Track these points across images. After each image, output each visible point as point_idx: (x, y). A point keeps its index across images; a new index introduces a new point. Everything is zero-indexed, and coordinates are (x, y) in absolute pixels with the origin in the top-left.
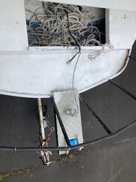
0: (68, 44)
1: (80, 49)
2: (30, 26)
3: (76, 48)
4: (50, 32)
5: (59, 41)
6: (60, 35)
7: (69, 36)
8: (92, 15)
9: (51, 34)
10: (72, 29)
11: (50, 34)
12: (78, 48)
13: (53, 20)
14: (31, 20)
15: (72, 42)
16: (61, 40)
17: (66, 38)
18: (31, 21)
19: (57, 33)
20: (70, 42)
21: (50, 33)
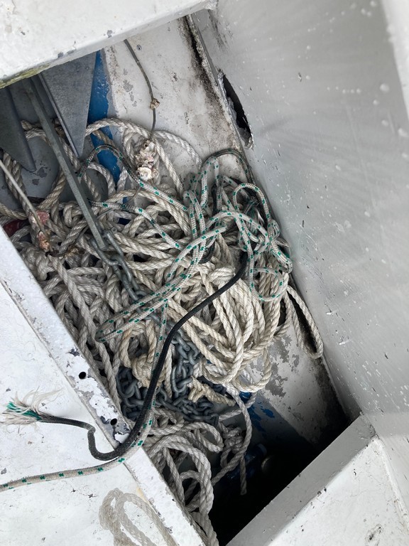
0: (111, 354)
1: (121, 450)
2: (90, 130)
3: (114, 422)
4: (117, 236)
5: (98, 302)
6: (134, 290)
7: (152, 337)
8: (282, 380)
9: (110, 244)
10: (192, 334)
11: (106, 239)
12: (121, 438)
13: (180, 223)
14: (121, 120)
15: (135, 371)
16: (112, 311)
17: (133, 328)
18: (115, 124)
19: (132, 273)
20: (127, 363)
21: (115, 239)
